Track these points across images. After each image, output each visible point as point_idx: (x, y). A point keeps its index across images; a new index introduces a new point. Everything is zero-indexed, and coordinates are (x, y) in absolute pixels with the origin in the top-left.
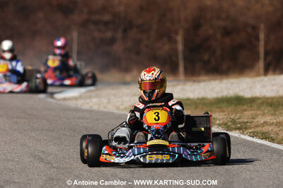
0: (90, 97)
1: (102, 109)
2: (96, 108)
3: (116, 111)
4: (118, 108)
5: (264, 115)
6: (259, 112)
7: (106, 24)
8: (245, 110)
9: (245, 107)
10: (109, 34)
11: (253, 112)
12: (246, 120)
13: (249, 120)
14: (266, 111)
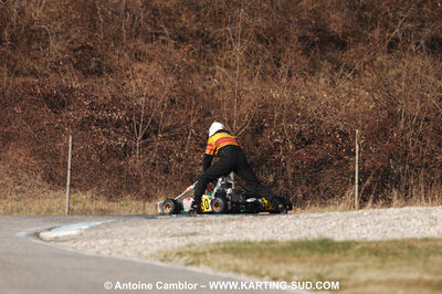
0: (96, 237)
1: (115, 255)
2: (105, 253)
3: (136, 259)
4: (140, 254)
6: (358, 264)
8: (337, 261)
9: (336, 256)
11: (349, 264)
14: (370, 262)
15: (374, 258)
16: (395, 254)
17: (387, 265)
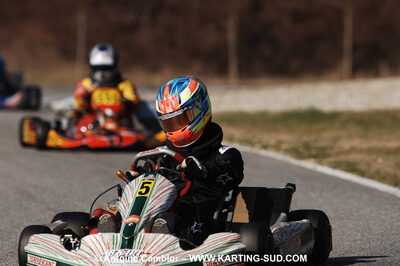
5: (350, 137)
13: (330, 145)
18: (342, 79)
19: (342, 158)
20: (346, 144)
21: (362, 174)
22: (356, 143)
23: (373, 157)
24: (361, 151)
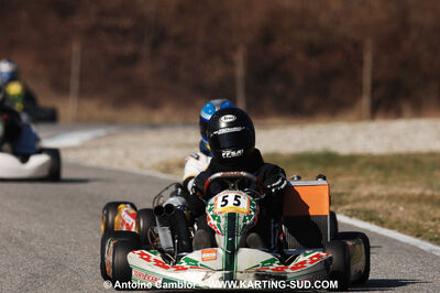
0: (97, 147)
1: (115, 166)
2: (105, 164)
3: (137, 170)
4: (141, 166)
5: (369, 183)
6: (361, 178)
7: (125, 32)
8: (339, 175)
9: (339, 170)
10: (129, 49)
11: (352, 178)
12: (340, 191)
13: (346, 191)
14: (373, 177)
15: (376, 172)
16: (400, 169)
17: (390, 179)
18: (360, 119)
19: (359, 205)
20: (364, 191)
21: (381, 223)
22: (376, 189)
23: (394, 205)
24: (380, 198)
